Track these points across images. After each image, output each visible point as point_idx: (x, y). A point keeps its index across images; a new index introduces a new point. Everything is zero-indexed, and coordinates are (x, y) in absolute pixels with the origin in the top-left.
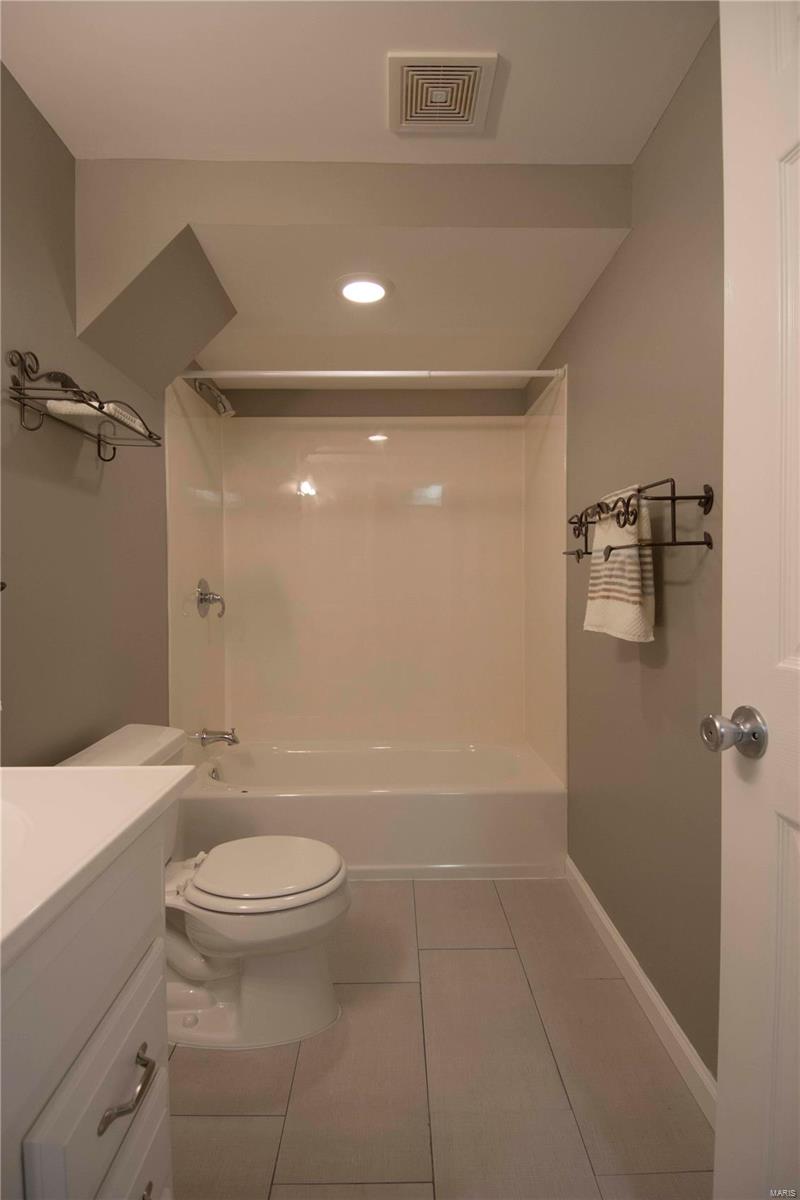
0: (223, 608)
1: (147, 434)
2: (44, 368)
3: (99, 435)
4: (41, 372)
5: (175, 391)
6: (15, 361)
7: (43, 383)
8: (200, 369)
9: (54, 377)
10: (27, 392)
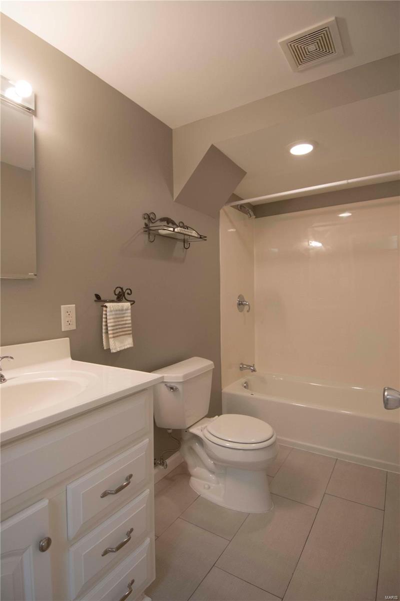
0: (249, 308)
1: (199, 237)
2: (158, 217)
3: (184, 239)
4: (157, 219)
5: (225, 212)
6: (145, 217)
7: (158, 223)
8: (242, 199)
9: (162, 220)
10: (151, 228)
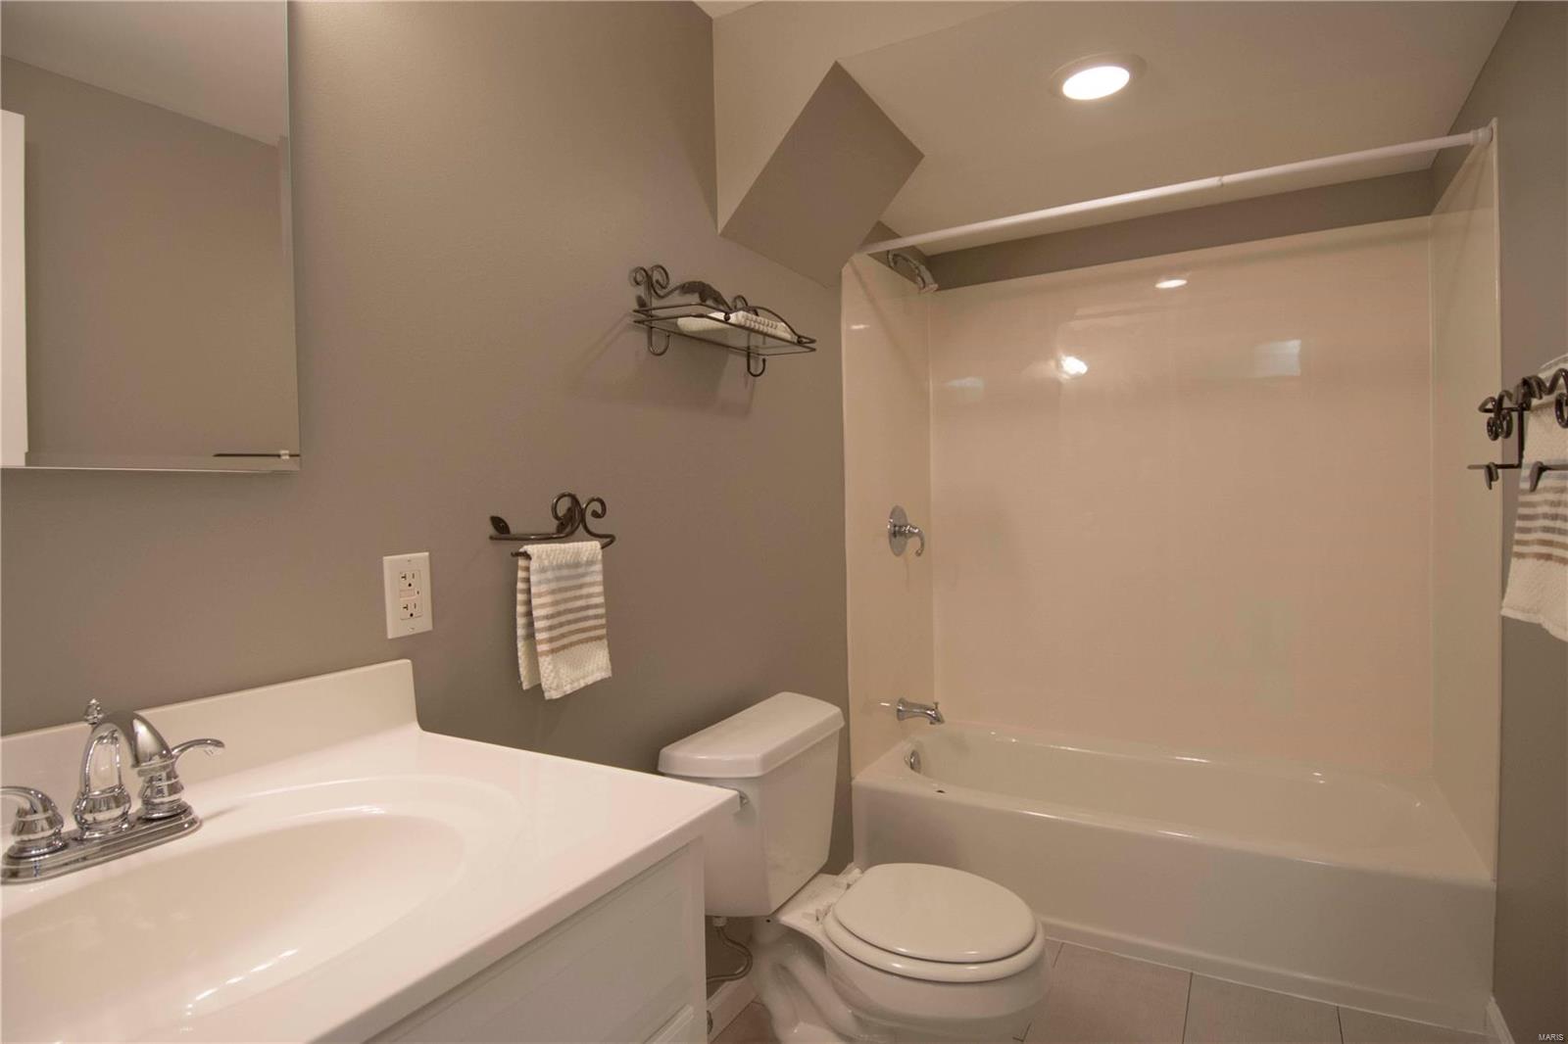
0: (923, 545)
1: (795, 339)
2: (675, 280)
3: (749, 348)
4: (672, 285)
5: (857, 273)
6: (639, 278)
7: (677, 298)
8: (896, 236)
9: (687, 288)
10: (654, 312)
